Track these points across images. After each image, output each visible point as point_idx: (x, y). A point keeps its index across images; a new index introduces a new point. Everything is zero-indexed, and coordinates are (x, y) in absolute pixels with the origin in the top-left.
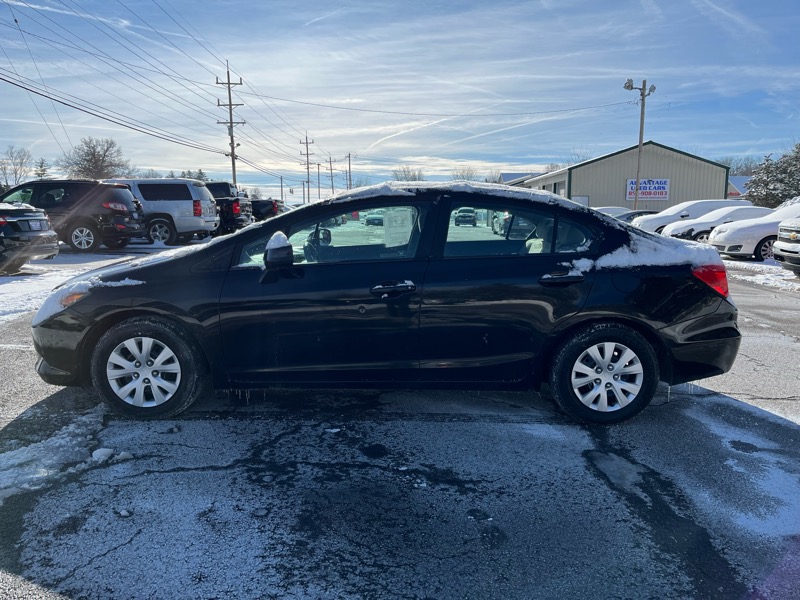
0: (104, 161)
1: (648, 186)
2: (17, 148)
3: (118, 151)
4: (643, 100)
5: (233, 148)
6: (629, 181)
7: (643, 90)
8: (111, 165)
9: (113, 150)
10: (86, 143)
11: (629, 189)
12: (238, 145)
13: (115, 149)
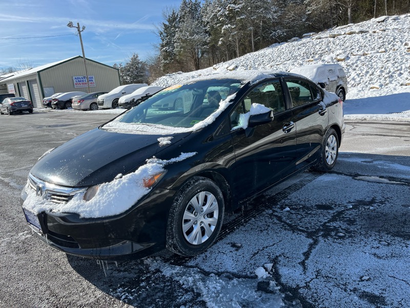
1: (84, 80)
4: (80, 33)
6: (74, 78)
7: (78, 28)
11: (75, 82)
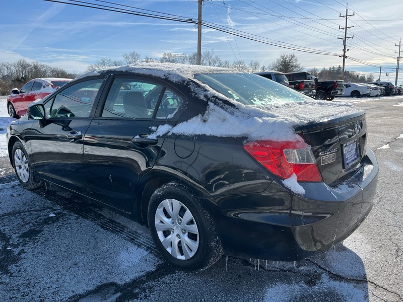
0: (289, 65)
2: (254, 62)
3: (296, 60)
5: (345, 52)
8: (292, 66)
9: (294, 59)
10: (282, 57)
12: (348, 50)
13: (295, 59)
